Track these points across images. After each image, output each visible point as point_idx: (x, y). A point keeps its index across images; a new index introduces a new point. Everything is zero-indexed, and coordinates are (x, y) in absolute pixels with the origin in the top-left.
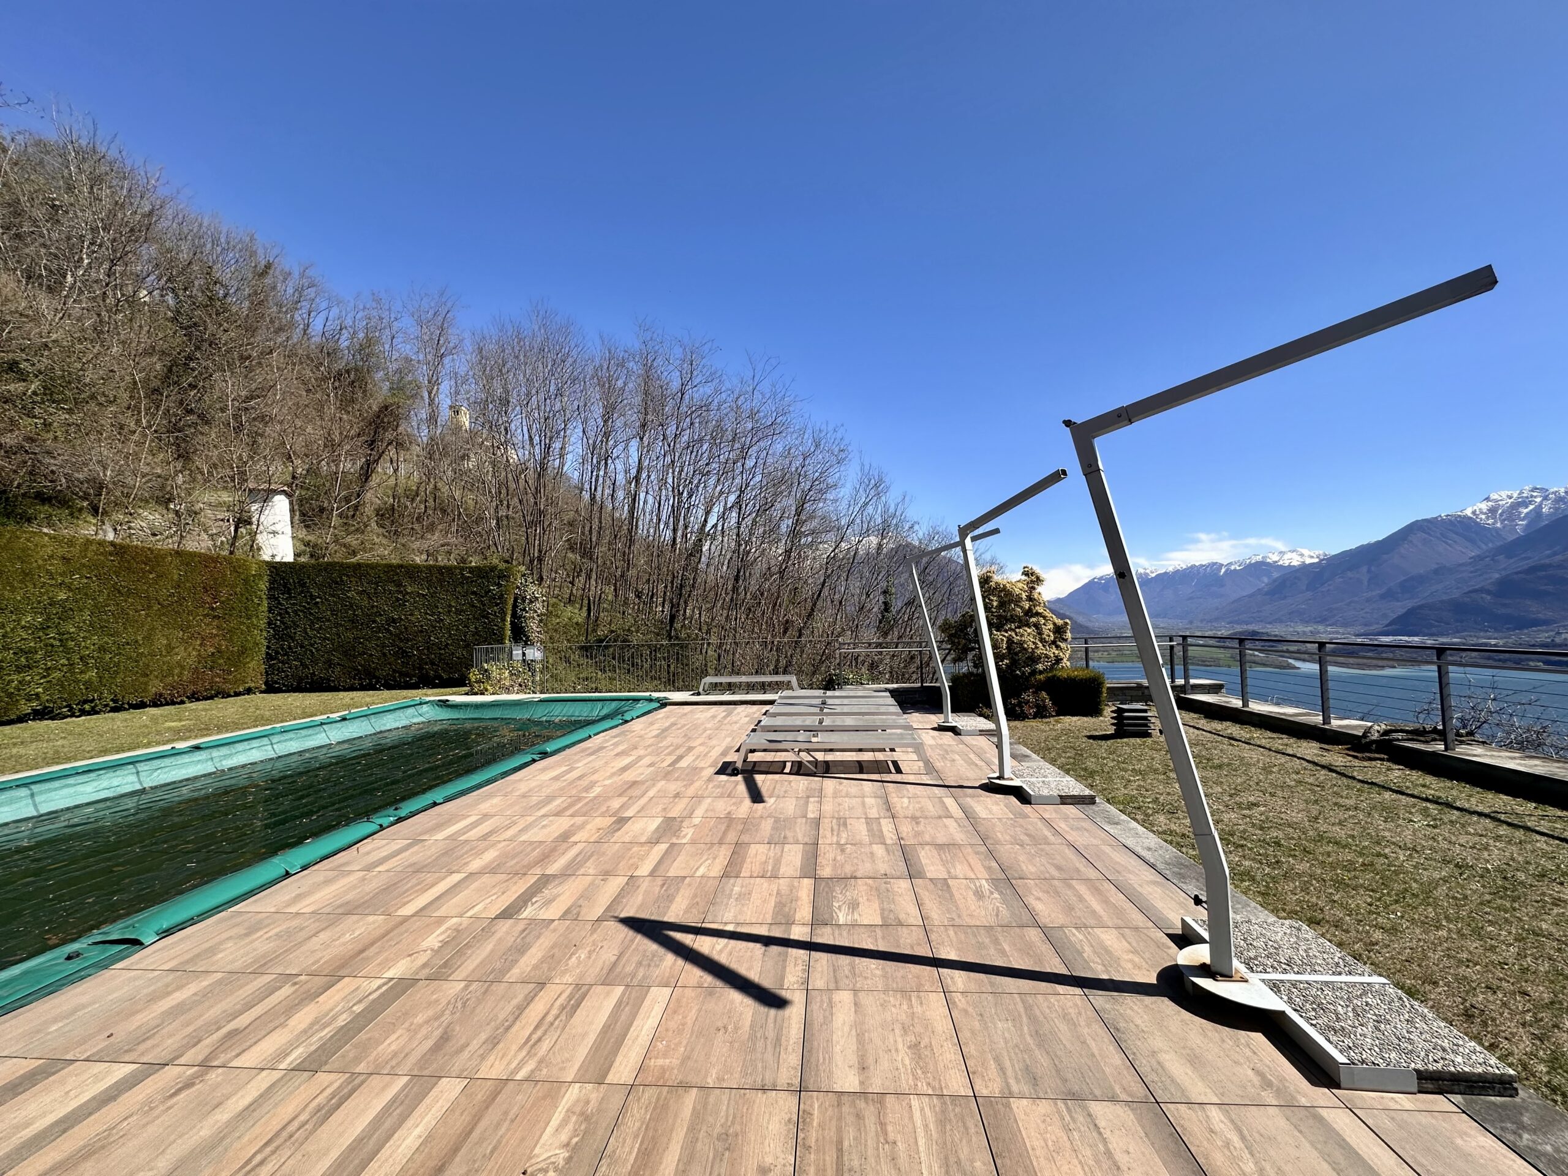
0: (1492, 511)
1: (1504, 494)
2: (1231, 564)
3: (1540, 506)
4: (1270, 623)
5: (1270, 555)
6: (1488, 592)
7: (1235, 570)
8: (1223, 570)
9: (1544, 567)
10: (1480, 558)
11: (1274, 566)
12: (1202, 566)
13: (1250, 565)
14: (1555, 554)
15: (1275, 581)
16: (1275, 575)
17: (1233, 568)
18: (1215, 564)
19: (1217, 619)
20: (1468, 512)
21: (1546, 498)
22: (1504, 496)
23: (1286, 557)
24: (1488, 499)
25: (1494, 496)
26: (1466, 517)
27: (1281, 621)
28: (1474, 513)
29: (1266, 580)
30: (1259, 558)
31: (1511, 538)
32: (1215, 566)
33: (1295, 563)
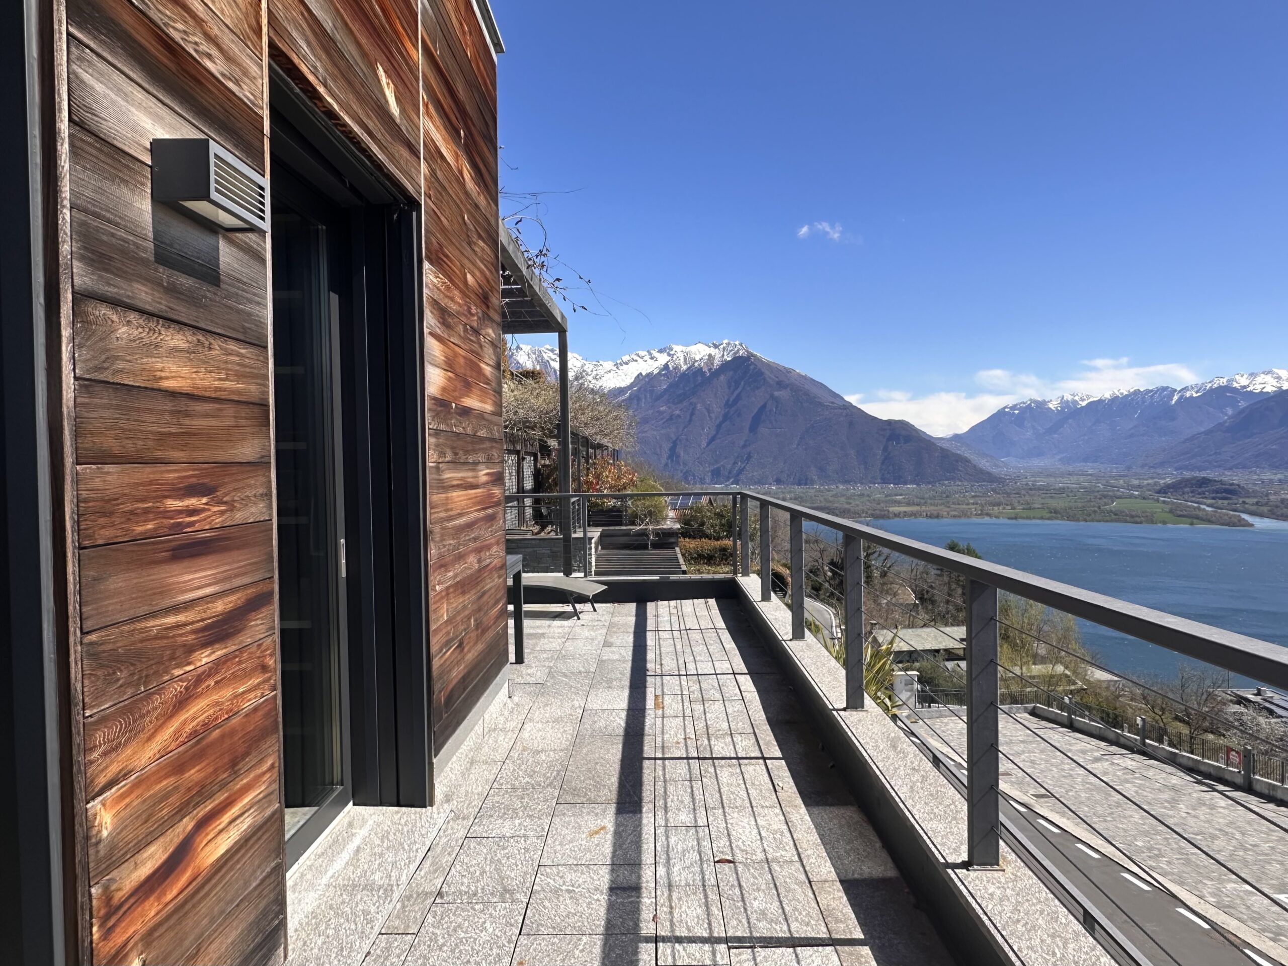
2: (1185, 389)
4: (1230, 469)
5: (1238, 377)
7: (1191, 397)
8: (1176, 398)
11: (1243, 393)
12: (1148, 391)
13: (1211, 390)
15: (1242, 411)
16: (1242, 404)
17: (1188, 394)
18: (1164, 389)
19: (1162, 464)
23: (1259, 379)
27: (1244, 467)
29: (1230, 412)
30: (1223, 382)
32: (1165, 392)
33: (1269, 389)
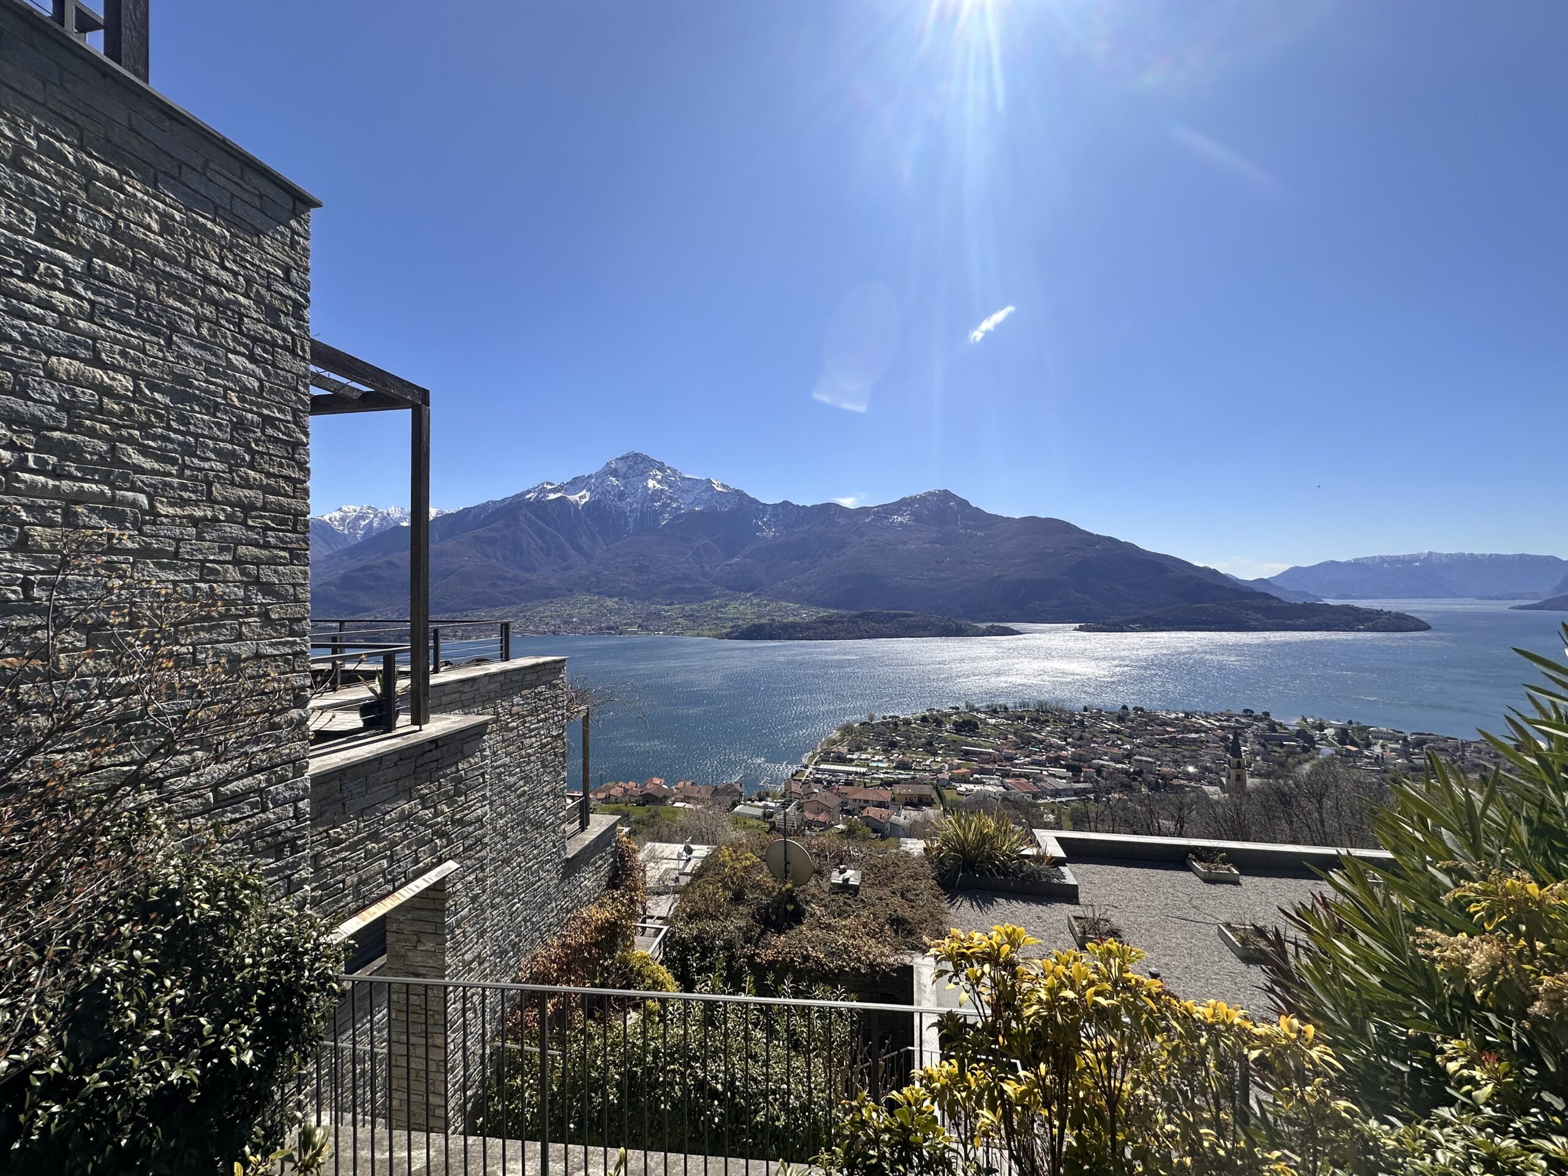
0: (343, 519)
1: (352, 507)
3: (371, 522)
6: (335, 585)
9: (371, 567)
10: (331, 557)
14: (378, 558)
20: (326, 518)
21: (376, 516)
22: (351, 509)
24: (340, 509)
25: (345, 508)
26: (324, 521)
28: (330, 519)
31: (353, 543)
